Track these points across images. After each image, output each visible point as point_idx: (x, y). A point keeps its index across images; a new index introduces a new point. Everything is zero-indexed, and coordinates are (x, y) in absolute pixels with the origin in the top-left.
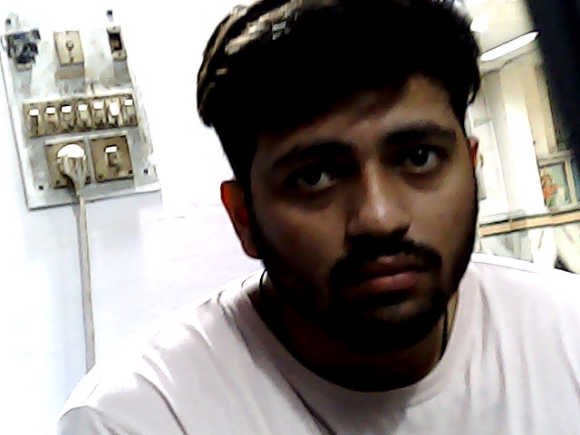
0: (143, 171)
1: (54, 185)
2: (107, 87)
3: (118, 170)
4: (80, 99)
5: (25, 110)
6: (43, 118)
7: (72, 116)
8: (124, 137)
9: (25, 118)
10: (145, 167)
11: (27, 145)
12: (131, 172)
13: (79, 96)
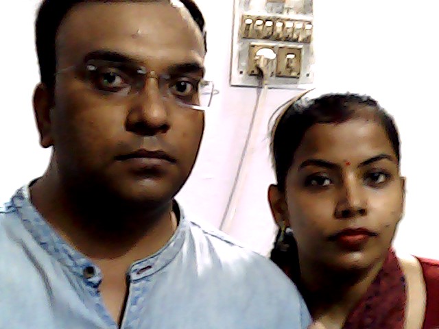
0: (305, 75)
1: (250, 73)
2: (297, 13)
3: (291, 71)
4: (278, 19)
5: (243, 19)
6: (253, 27)
7: (271, 28)
8: (300, 49)
9: (242, 25)
10: (308, 73)
11: (239, 42)
12: (299, 74)
13: (279, 15)
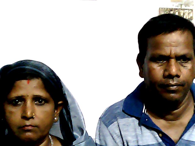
2: (186, 7)
13: (177, 8)
